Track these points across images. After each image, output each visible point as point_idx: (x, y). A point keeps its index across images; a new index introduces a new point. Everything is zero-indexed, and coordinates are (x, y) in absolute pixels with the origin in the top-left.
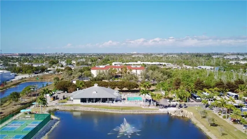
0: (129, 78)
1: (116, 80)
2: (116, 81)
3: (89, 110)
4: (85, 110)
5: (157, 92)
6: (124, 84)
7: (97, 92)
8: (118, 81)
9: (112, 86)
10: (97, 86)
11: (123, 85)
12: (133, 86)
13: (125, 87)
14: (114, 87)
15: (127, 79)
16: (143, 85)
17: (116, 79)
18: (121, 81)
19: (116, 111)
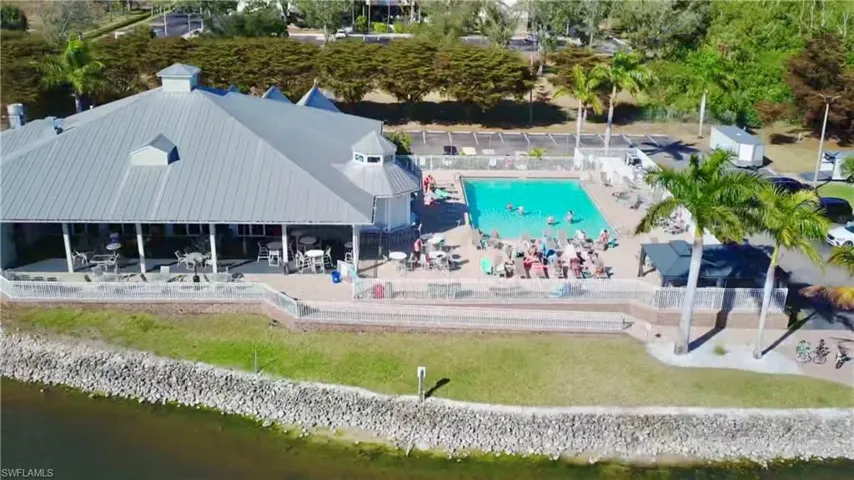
0: (458, 23)
1: (378, 32)
2: (380, 36)
3: (59, 377)
4: (22, 374)
5: (657, 125)
6: (429, 60)
7: (174, 156)
8: (385, 41)
9: (342, 77)
10: (186, 85)
11: (421, 71)
12: (495, 79)
13: (440, 83)
14: (356, 81)
15: (447, 30)
16: (593, 83)
17: (377, 25)
18: (407, 35)
19: (363, 404)
